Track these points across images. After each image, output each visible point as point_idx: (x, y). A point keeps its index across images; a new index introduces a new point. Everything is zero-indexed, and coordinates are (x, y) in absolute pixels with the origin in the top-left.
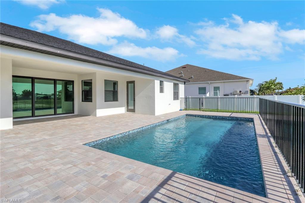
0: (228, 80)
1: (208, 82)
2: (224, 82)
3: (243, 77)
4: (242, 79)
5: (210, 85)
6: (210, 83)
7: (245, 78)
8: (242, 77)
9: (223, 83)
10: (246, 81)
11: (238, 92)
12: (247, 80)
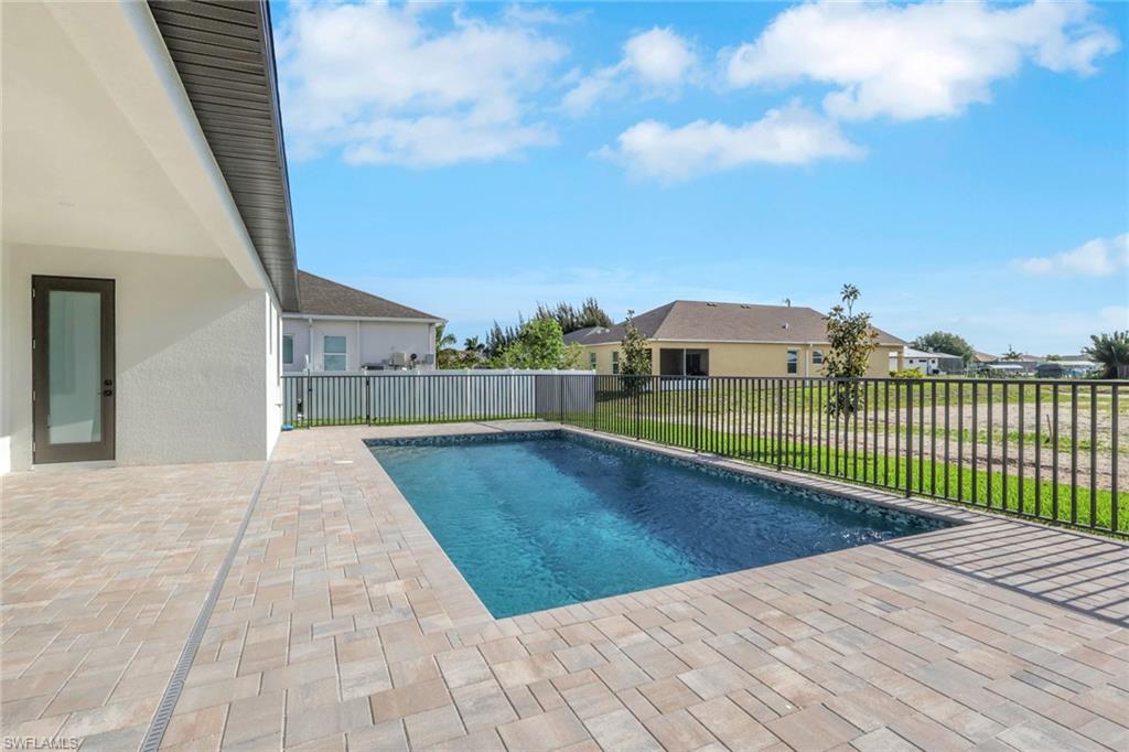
0: (377, 316)
1: (305, 316)
2: (361, 321)
3: (419, 312)
4: (417, 317)
5: (312, 330)
6: (314, 320)
7: (424, 315)
8: (415, 311)
9: (358, 325)
10: (426, 323)
11: (407, 357)
12: (431, 321)
